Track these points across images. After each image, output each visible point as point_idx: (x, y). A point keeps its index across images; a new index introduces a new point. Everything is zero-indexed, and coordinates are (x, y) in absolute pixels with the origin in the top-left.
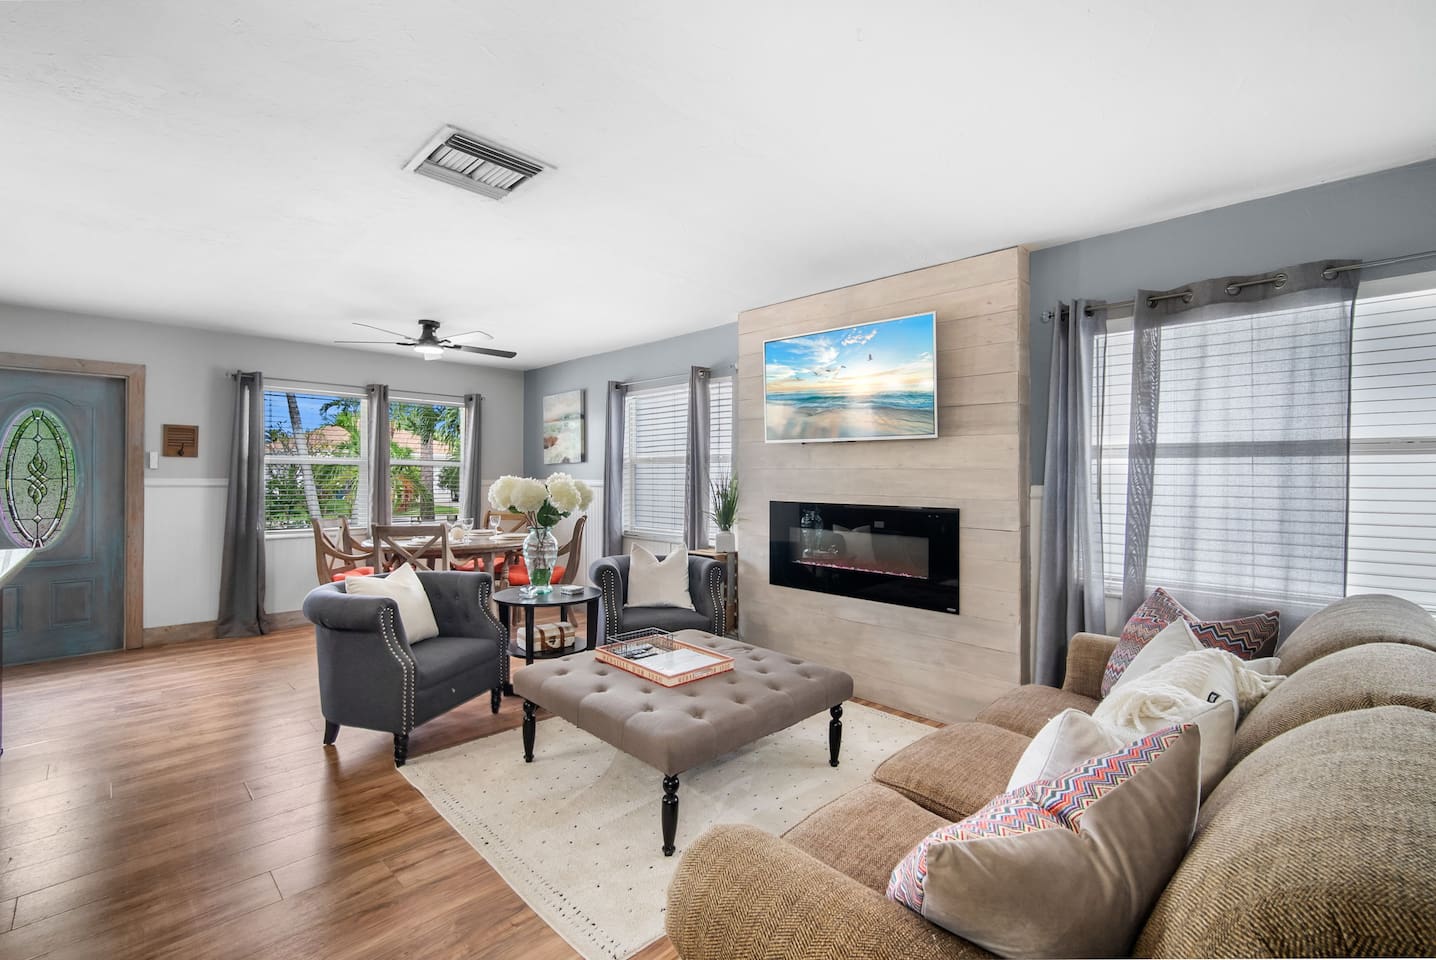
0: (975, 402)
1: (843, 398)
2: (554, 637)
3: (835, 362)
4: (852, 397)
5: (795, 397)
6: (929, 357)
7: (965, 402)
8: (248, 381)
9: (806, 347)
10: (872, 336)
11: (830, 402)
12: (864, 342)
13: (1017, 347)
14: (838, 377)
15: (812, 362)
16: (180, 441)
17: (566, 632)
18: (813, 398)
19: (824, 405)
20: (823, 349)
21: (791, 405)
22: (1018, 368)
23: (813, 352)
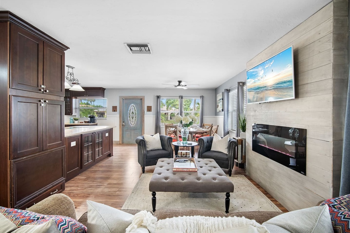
0: (313, 81)
1: (266, 87)
2: (184, 154)
3: (263, 75)
4: (268, 86)
5: (254, 89)
6: (290, 65)
7: (306, 82)
8: (158, 97)
9: (256, 72)
10: (272, 63)
11: (263, 89)
12: (270, 66)
13: (332, 51)
14: (264, 80)
15: (258, 76)
16: (149, 109)
17: (187, 153)
18: (259, 88)
19: (261, 90)
20: (260, 71)
21: (253, 91)
22: (332, 61)
23: (258, 73)
